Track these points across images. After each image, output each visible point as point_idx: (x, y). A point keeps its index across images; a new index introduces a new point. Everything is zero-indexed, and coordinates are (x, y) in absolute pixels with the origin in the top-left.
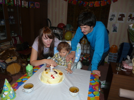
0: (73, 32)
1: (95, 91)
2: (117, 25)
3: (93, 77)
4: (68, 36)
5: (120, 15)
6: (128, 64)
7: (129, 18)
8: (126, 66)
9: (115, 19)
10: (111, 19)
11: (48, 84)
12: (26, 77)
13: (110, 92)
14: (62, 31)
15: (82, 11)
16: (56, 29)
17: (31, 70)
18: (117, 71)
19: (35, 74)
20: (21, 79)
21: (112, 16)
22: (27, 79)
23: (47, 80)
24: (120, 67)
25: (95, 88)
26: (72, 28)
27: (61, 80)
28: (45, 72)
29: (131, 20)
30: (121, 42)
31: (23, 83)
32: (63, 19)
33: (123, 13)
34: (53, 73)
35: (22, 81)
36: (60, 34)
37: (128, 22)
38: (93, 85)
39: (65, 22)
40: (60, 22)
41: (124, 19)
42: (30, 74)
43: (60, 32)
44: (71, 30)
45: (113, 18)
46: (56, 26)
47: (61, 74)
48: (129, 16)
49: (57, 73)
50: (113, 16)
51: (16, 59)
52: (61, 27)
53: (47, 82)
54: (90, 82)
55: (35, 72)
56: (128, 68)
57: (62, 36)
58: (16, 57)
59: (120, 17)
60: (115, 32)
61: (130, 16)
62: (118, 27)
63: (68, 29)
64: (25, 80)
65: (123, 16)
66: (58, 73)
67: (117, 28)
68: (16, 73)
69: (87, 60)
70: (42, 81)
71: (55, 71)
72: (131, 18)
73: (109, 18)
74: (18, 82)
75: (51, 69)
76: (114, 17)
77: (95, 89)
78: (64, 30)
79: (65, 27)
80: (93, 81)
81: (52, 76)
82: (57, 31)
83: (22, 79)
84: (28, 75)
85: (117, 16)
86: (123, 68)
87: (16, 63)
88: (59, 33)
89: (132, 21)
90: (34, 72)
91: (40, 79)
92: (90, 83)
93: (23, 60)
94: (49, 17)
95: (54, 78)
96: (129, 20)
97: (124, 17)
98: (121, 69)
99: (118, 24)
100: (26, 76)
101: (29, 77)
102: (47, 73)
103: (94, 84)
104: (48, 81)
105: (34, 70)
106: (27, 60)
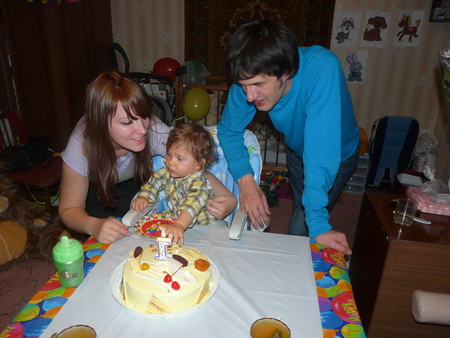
0: (211, 87)
1: (345, 323)
2: (362, 58)
3: (322, 260)
4: (194, 104)
5: (371, 21)
6: (433, 198)
7: (402, 29)
8: (427, 204)
9: (355, 34)
10: (342, 37)
11: (156, 315)
12: (58, 292)
13: (376, 306)
14: (171, 86)
15: (238, 9)
16: (147, 82)
17: (77, 262)
18: (399, 226)
19: (93, 271)
20: (34, 301)
21: (343, 25)
22: (63, 299)
23: (148, 300)
24: (409, 212)
25: (341, 308)
26: (206, 73)
27: (206, 289)
28: (135, 263)
29: (407, 37)
30: (377, 116)
31: (48, 322)
32: (171, 42)
33: (381, 15)
34: (172, 267)
35: (42, 312)
36: (164, 97)
37: (399, 44)
38: (330, 299)
39: (178, 54)
40: (162, 56)
41: (383, 33)
42: (75, 276)
43: (164, 92)
44: (204, 83)
45: (346, 32)
46: (149, 68)
47: (202, 265)
48: (400, 25)
49: (185, 263)
50: (348, 23)
51: (7, 205)
52: (165, 71)
53: (151, 307)
54: (317, 284)
55: (93, 265)
56: (431, 211)
57: (171, 107)
58: (6, 199)
59: (372, 27)
60: (355, 82)
61: (404, 23)
62: (364, 64)
63: (193, 79)
64: (54, 304)
65: (379, 23)
66: (191, 261)
67: (361, 68)
68: (10, 258)
69: (269, 187)
70: (129, 304)
71: (177, 253)
72: (406, 31)
73: (335, 32)
74: (22, 323)
75: (162, 250)
76: (350, 28)
77: (343, 312)
78: (180, 83)
79: (180, 71)
80: (326, 280)
81: (168, 279)
82: (154, 89)
83: (40, 305)
84: (63, 282)
85: (361, 24)
86: (419, 214)
87: (9, 222)
88: (159, 96)
89: (410, 39)
90: (87, 263)
91: (117, 293)
92: (319, 291)
93: (34, 205)
94: (119, 36)
95: (176, 286)
96: (400, 39)
97: (385, 26)
98: (412, 220)
99: (365, 52)
100: (57, 285)
101: (71, 290)
102: (145, 267)
103: (332, 292)
104: (152, 303)
105: (88, 255)
106: (49, 203)
